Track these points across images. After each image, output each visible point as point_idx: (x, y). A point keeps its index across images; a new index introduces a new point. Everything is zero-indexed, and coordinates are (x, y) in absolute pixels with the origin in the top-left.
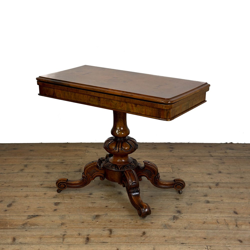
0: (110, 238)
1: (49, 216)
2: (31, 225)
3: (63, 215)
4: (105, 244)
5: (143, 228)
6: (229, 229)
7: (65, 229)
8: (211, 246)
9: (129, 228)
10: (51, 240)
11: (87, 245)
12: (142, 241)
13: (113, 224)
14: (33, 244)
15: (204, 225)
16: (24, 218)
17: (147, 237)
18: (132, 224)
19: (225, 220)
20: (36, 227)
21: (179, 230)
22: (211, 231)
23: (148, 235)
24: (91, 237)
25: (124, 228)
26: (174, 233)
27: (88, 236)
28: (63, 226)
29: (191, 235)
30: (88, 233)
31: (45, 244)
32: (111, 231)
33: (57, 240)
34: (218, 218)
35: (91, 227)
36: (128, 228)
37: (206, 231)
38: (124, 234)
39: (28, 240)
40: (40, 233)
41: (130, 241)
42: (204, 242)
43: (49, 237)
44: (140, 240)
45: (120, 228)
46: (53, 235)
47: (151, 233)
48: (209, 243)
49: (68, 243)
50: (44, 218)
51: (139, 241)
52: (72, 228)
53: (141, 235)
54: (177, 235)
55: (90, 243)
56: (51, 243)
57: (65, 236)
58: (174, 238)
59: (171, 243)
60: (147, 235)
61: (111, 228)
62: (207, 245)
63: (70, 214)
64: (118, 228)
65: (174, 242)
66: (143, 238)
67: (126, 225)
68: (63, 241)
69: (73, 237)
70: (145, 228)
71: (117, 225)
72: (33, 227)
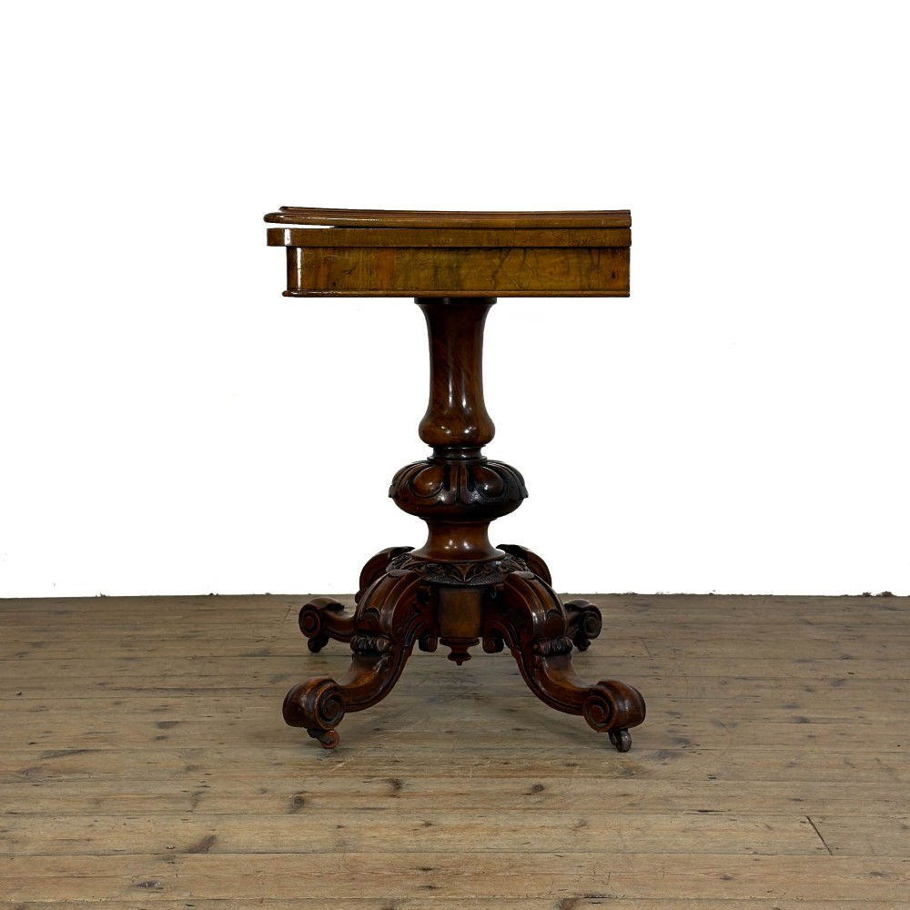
0: (395, 800)
1: (133, 751)
2: (57, 771)
3: (193, 749)
4: (375, 812)
5: (536, 777)
6: (898, 780)
7: (202, 779)
8: (824, 818)
9: (473, 777)
10: (142, 805)
11: (295, 815)
12: (531, 806)
13: (408, 768)
14: (64, 814)
15: (794, 771)
16: (27, 757)
17: (552, 796)
18: (485, 767)
19: (878, 760)
20: (78, 775)
21: (686, 781)
22: (823, 784)
23: (555, 792)
24: (312, 797)
25: (452, 777)
26: (666, 788)
27: (302, 795)
28: (193, 774)
29: (740, 792)
30: (301, 789)
31: (118, 814)
32: (397, 784)
33: (170, 806)
34: (848, 756)
35: (312, 776)
36: (468, 777)
37: (798, 784)
38: (455, 789)
39: (44, 805)
40: (96, 790)
41: (478, 806)
42: (796, 807)
43: (134, 799)
44: (521, 803)
45: (438, 776)
46: (149, 794)
47: (570, 787)
48: (815, 810)
49: (215, 810)
50: (112, 756)
51: (519, 806)
52: (234, 777)
53: (526, 792)
54: (680, 792)
55: (311, 812)
56: (145, 811)
57: (202, 795)
58: (666, 800)
59: (652, 809)
60: (551, 792)
61: (399, 776)
62: (808, 815)
63: (224, 746)
64: (427, 777)
65: (668, 807)
66: (534, 799)
67: (460, 769)
68: (195, 806)
69: (236, 798)
70: (544, 777)
71: (423, 770)
72: (65, 777)
